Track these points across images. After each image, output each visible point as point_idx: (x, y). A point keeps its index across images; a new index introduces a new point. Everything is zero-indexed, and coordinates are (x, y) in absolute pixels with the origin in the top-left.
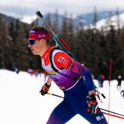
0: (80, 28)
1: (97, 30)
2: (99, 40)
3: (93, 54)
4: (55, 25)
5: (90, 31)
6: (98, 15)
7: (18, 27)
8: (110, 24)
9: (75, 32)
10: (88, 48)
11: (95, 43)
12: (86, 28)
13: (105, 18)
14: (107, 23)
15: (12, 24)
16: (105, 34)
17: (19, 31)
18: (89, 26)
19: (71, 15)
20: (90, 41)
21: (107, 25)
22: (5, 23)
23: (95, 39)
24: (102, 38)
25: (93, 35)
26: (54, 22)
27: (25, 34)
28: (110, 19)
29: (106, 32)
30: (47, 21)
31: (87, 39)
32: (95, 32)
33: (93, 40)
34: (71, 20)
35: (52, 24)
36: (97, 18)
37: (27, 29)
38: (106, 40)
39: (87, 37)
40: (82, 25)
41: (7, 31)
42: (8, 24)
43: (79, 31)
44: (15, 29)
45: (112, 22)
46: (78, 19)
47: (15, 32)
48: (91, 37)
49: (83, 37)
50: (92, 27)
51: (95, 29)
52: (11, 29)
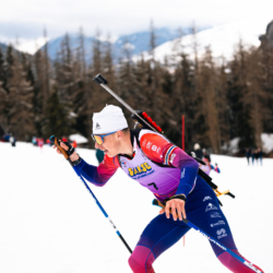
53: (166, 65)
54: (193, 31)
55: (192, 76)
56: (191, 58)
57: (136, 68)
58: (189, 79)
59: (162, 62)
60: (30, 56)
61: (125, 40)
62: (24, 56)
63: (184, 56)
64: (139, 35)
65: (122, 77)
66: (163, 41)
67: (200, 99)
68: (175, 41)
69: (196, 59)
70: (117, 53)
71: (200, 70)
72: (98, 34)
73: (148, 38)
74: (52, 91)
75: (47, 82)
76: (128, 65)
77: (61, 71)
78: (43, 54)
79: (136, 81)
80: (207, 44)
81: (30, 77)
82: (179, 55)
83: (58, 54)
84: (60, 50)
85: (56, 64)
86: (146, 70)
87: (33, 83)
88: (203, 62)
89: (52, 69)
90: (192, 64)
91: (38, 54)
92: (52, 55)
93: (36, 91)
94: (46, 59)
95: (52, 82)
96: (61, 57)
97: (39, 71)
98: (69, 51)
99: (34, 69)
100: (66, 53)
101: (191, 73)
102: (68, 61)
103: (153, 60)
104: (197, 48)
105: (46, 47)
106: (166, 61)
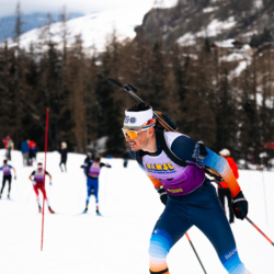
53: (31, 53)
54: (63, 18)
55: (59, 67)
56: (60, 48)
58: (56, 70)
63: (51, 45)
67: (67, 92)
68: (43, 28)
69: (65, 48)
71: (68, 62)
73: (14, 23)
80: (77, 33)
82: (46, 43)
86: (9, 58)
88: (72, 52)
90: (60, 55)
101: (58, 64)
103: (17, 48)
104: (67, 37)
106: (31, 49)
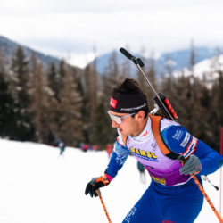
0: (167, 75)
1: (196, 79)
2: (200, 95)
3: (189, 118)
4: (124, 70)
5: (184, 80)
6: (196, 53)
7: (63, 73)
8: (218, 68)
9: (159, 81)
10: (181, 109)
11: (192, 100)
12: (177, 75)
13: (210, 57)
14: (212, 67)
15: (53, 68)
16: (209, 86)
17: (65, 80)
18: (183, 72)
19: (153, 53)
20: (184, 97)
21: (213, 70)
22: (41, 66)
23: (192, 93)
24: (205, 91)
25: (189, 86)
26: (124, 64)
27: (74, 85)
28: (217, 60)
29: (211, 81)
30: (112, 63)
31: (179, 94)
32: (192, 81)
33: (189, 95)
34: (152, 61)
35: (121, 68)
36: (196, 59)
37: (77, 76)
38: (210, 94)
39: (180, 90)
40: (170, 69)
41: (45, 80)
42: (45, 69)
43: (165, 80)
44: (58, 76)
45: (220, 65)
46: (163, 59)
47: (57, 81)
48: (186, 91)
49: (173, 89)
50: (187, 73)
51: (192, 76)
52: (52, 76)
57: (177, 83)
59: (201, 78)
60: (80, 69)
61: (168, 57)
62: (74, 70)
64: (181, 53)
65: (164, 91)
66: (203, 58)
70: (159, 69)
72: (143, 51)
74: (99, 102)
75: (95, 94)
76: (169, 80)
77: (108, 83)
78: (92, 68)
79: (176, 95)
81: (79, 88)
83: (106, 68)
84: (107, 65)
85: (104, 78)
87: (82, 94)
89: (100, 82)
91: (88, 68)
92: (101, 69)
93: (85, 102)
94: (95, 73)
95: (100, 94)
96: (108, 71)
97: (88, 84)
98: (116, 66)
99: (83, 82)
100: (113, 67)
102: (115, 75)
105: (95, 62)
